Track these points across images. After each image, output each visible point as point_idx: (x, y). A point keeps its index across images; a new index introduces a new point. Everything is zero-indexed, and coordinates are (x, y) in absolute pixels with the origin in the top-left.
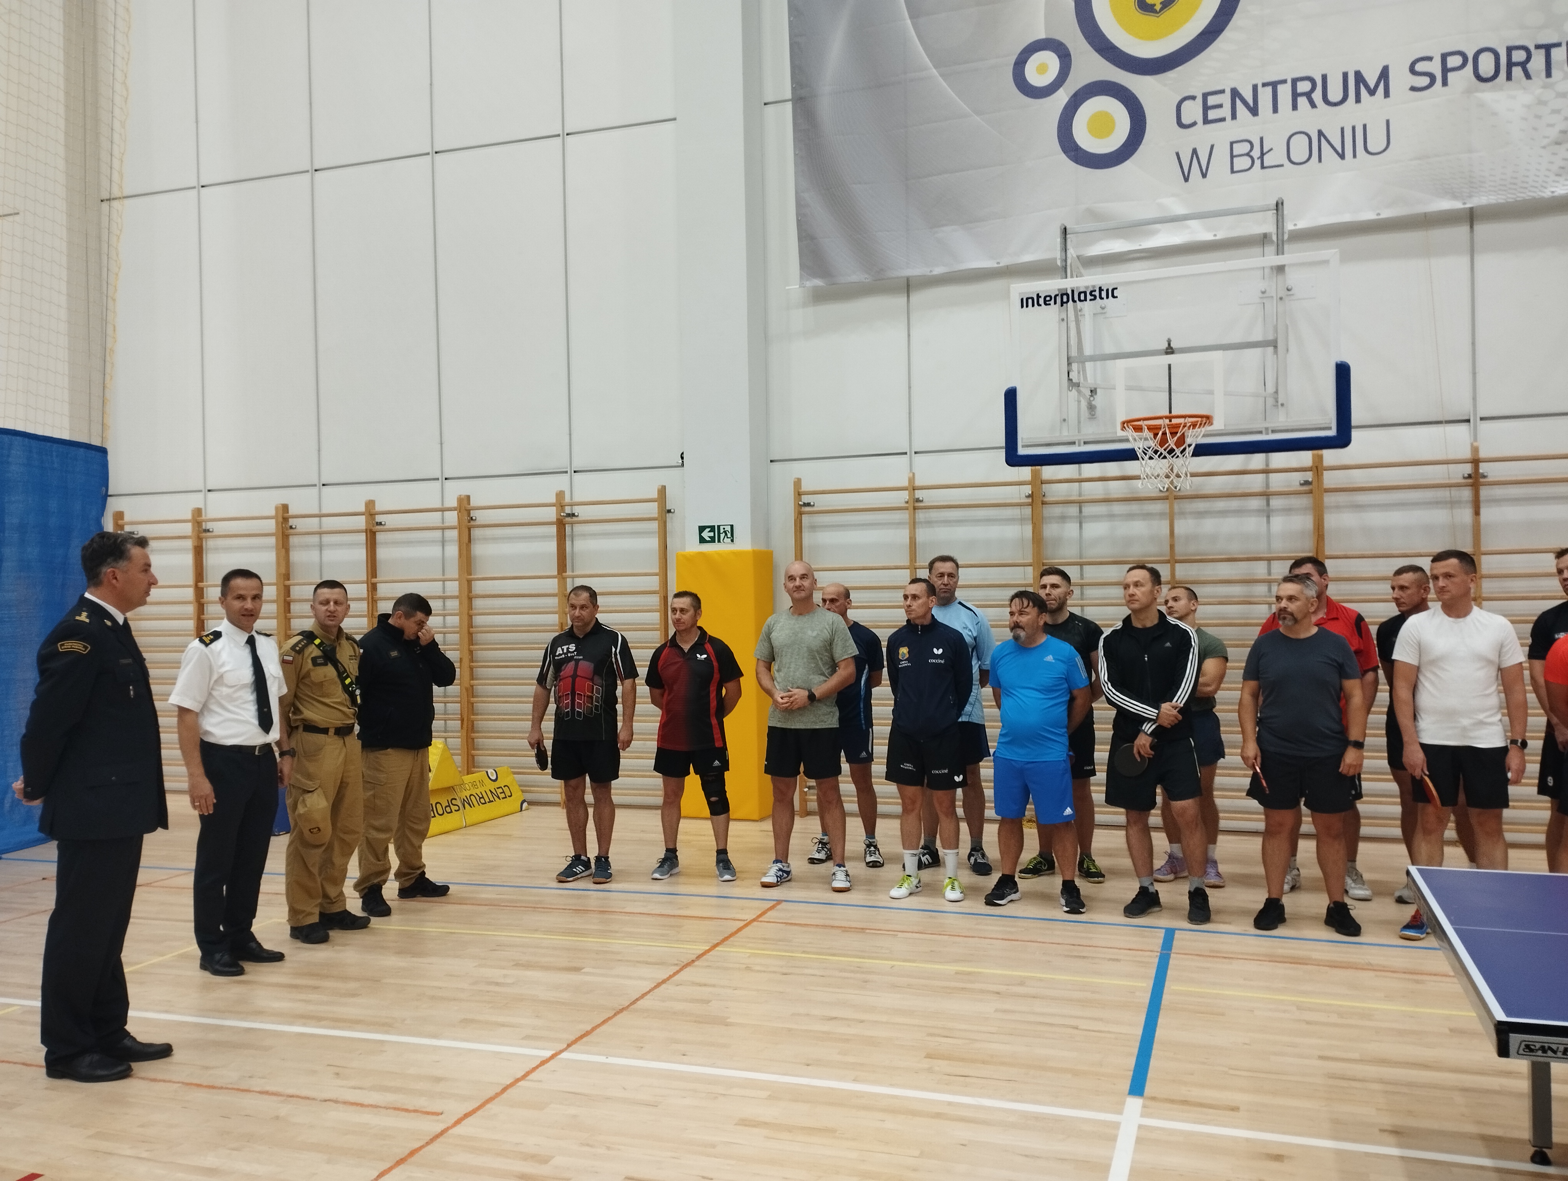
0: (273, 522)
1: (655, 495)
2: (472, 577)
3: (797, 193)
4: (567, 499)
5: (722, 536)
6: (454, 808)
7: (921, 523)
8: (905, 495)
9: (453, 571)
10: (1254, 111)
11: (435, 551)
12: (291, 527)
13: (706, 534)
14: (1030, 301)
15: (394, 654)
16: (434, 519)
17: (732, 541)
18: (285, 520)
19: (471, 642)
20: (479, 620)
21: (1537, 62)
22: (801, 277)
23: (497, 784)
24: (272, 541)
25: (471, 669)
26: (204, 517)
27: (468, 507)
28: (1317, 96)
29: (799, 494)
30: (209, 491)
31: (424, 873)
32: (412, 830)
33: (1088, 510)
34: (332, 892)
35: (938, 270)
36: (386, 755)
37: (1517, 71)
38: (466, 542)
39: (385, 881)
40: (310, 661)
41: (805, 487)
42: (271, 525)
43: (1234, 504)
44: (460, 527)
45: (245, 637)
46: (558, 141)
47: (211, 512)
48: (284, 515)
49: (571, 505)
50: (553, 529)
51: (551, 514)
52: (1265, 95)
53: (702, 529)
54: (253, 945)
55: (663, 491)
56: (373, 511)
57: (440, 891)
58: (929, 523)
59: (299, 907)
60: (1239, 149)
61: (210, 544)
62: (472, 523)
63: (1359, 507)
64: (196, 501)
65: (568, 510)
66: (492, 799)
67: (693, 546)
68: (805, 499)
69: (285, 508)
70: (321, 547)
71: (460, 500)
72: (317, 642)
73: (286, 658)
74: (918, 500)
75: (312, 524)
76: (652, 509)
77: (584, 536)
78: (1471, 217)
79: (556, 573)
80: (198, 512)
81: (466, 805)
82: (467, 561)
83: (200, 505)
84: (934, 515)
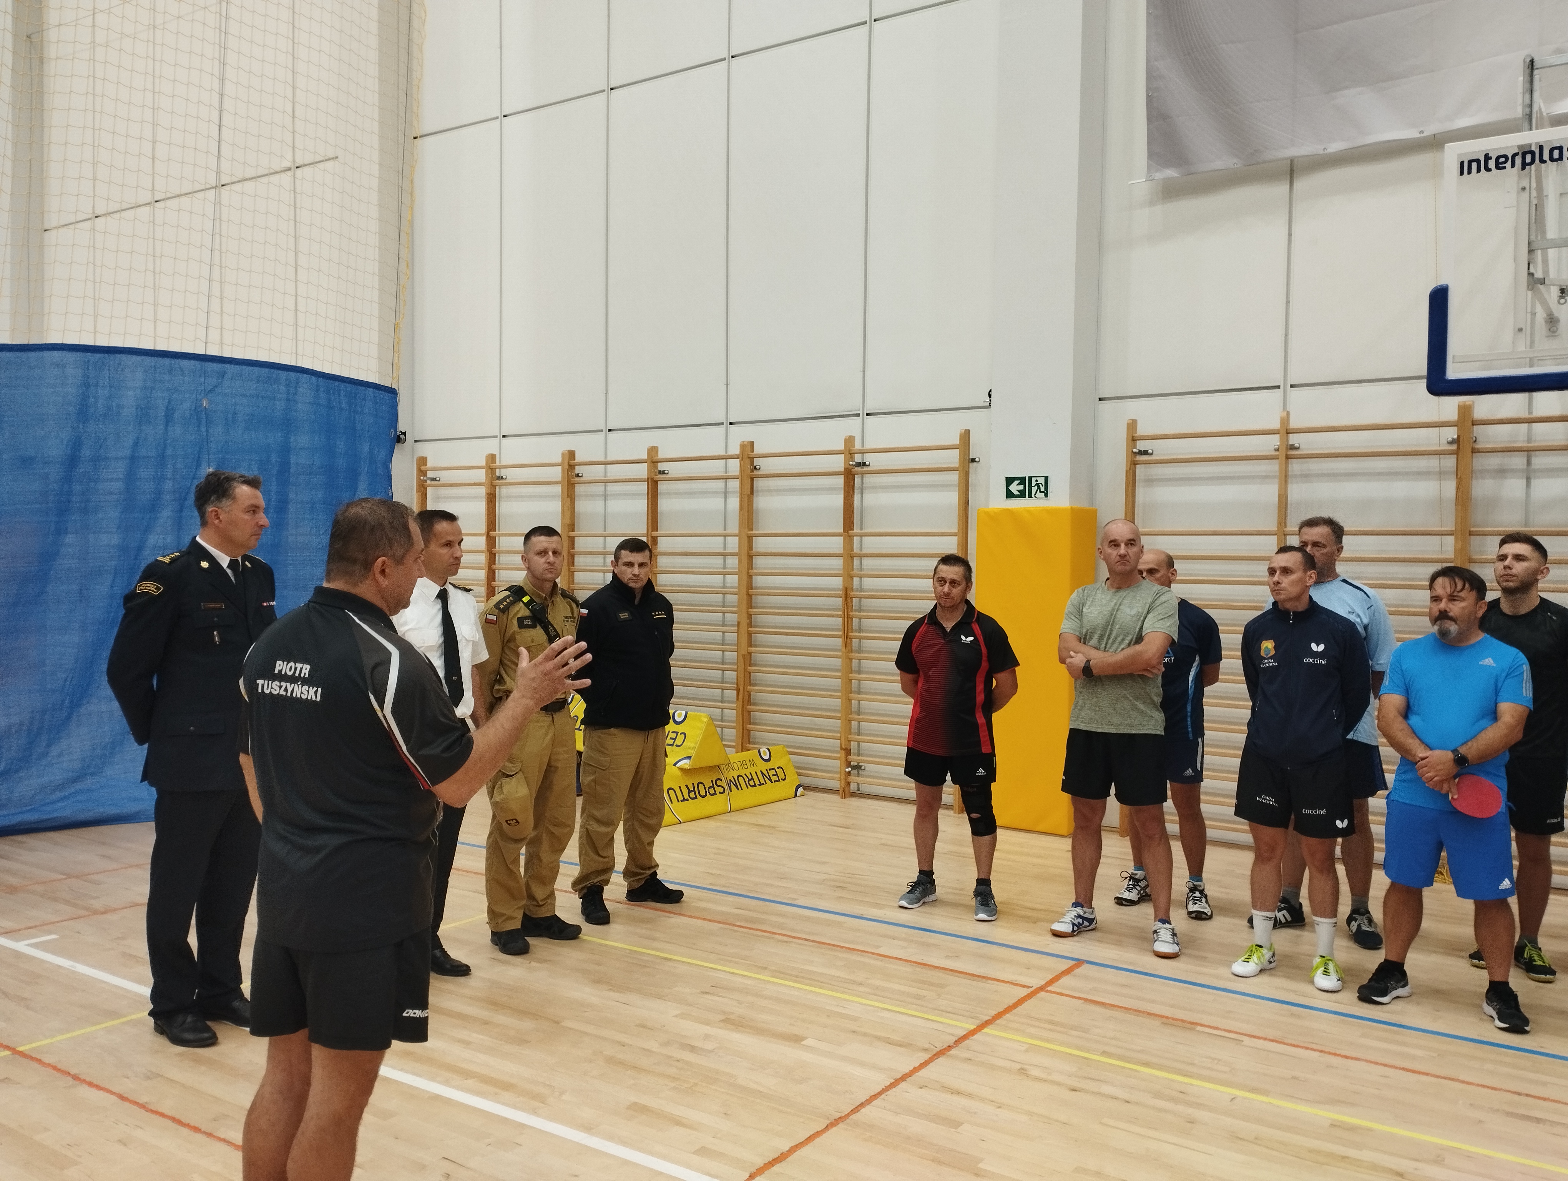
0: (559, 469)
1: (956, 441)
2: (754, 532)
3: (1148, 61)
4: (858, 446)
5: (1034, 489)
6: (718, 789)
7: (1295, 476)
8: (1275, 441)
9: (734, 526)
11: (717, 503)
12: (577, 475)
13: (1015, 488)
14: (1474, 165)
15: (624, 616)
16: (717, 467)
17: (1046, 496)
18: (572, 467)
19: (750, 605)
20: (759, 581)
22: (1149, 169)
23: (770, 765)
24: (558, 489)
25: (750, 634)
26: (498, 463)
27: (752, 455)
29: (1133, 439)
30: (504, 436)
31: (655, 874)
32: (641, 822)
33: (1540, 461)
34: (539, 893)
35: (1335, 147)
36: (610, 734)
38: (748, 494)
39: (607, 882)
40: (515, 622)
41: (1141, 431)
42: (557, 473)
44: (741, 477)
45: (436, 589)
46: (864, 29)
47: (505, 459)
48: (570, 462)
49: (863, 452)
50: (840, 481)
51: (838, 463)
53: (1009, 481)
54: (437, 953)
55: (966, 436)
56: (655, 459)
57: (674, 897)
58: (1307, 477)
59: (498, 909)
61: (503, 491)
62: (756, 472)
64: (491, 446)
65: (858, 458)
66: (762, 781)
67: (998, 501)
68: (1141, 445)
69: (572, 454)
70: (605, 497)
71: (743, 446)
72: (526, 599)
73: (489, 617)
74: (1293, 447)
75: (597, 472)
76: (953, 458)
77: (875, 488)
79: (842, 531)
80: (492, 458)
81: (733, 786)
82: (749, 516)
83: (495, 451)
84: (1314, 466)
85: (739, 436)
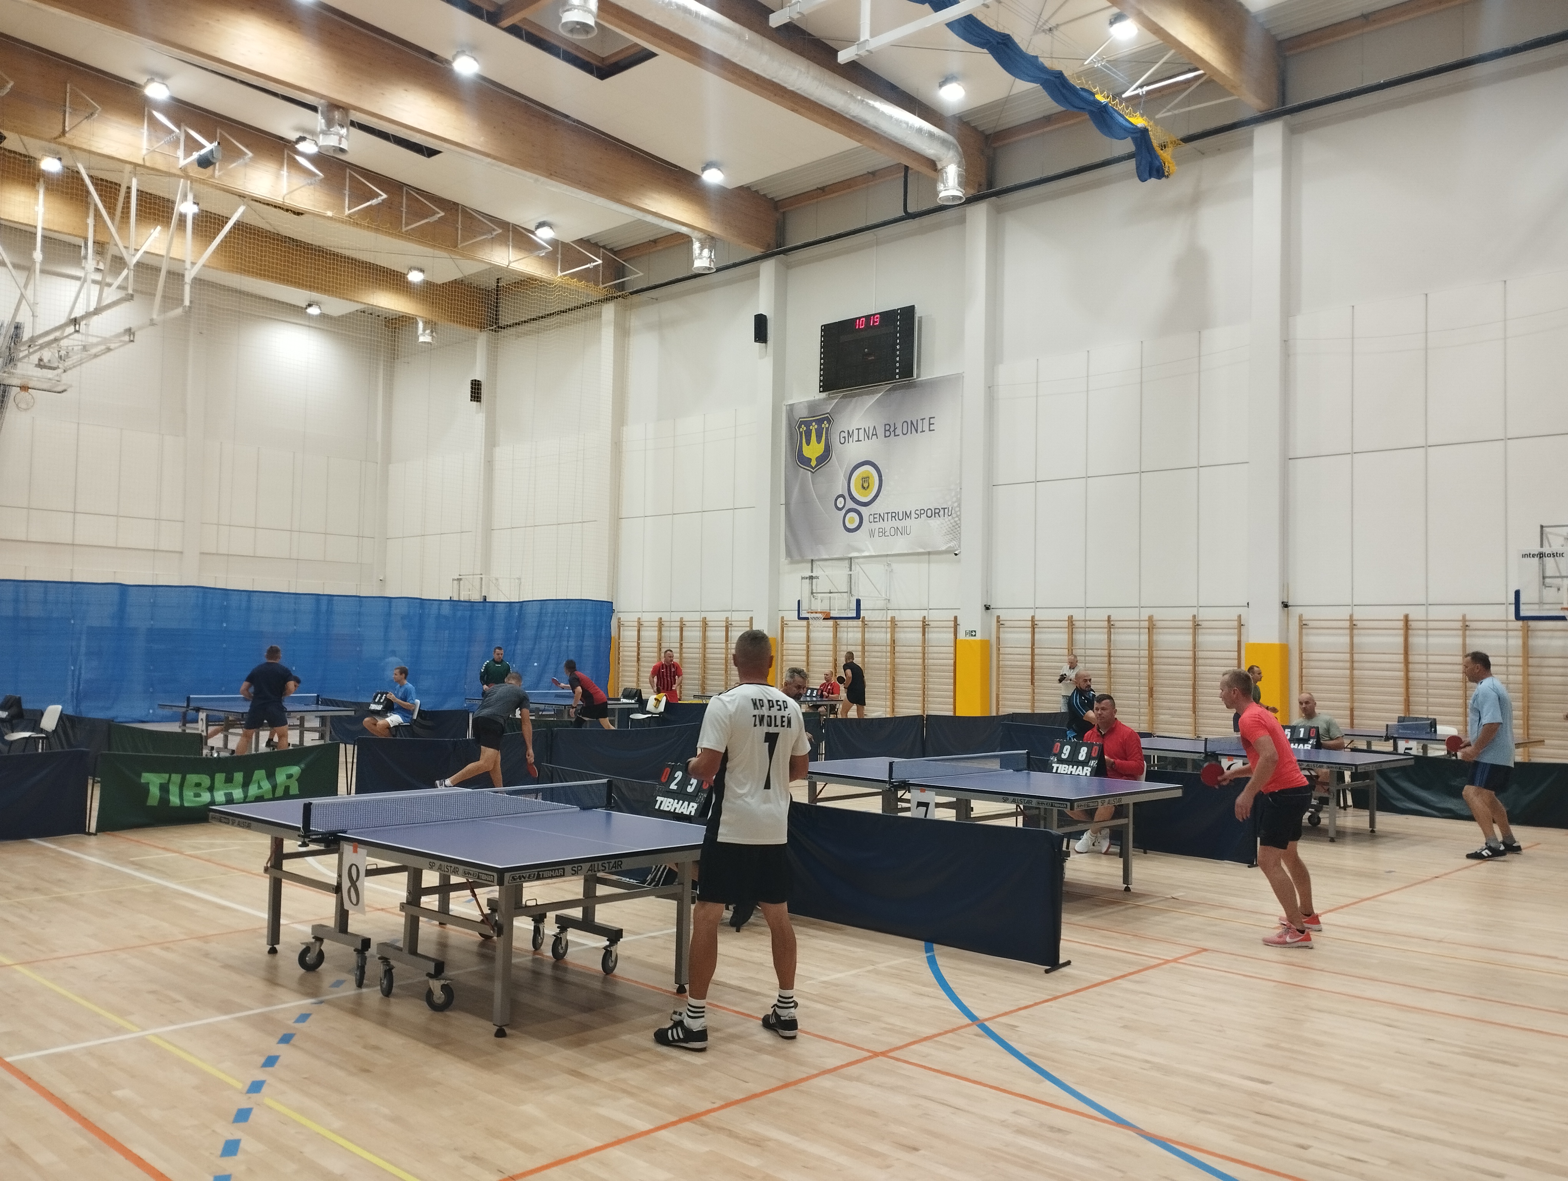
2: (706, 642)
3: (785, 532)
4: (730, 619)
7: (810, 631)
8: (806, 623)
9: (701, 640)
10: (883, 520)
11: (697, 634)
12: (662, 624)
16: (697, 625)
18: (661, 622)
19: (705, 662)
20: (707, 655)
21: (942, 513)
22: (786, 556)
24: (657, 629)
25: (705, 670)
26: (641, 620)
27: (706, 621)
28: (897, 517)
29: (783, 621)
30: (643, 612)
37: (937, 515)
38: (704, 631)
41: (784, 619)
42: (657, 624)
43: (879, 629)
44: (703, 627)
46: (733, 510)
47: (643, 619)
51: (724, 624)
52: (886, 515)
55: (752, 618)
56: (682, 621)
60: (881, 530)
62: (707, 625)
63: (904, 632)
64: (639, 615)
65: (730, 623)
68: (785, 623)
69: (661, 618)
70: (670, 631)
71: (704, 618)
75: (667, 624)
78: (929, 553)
80: (639, 619)
82: (704, 638)
85: (704, 615)
